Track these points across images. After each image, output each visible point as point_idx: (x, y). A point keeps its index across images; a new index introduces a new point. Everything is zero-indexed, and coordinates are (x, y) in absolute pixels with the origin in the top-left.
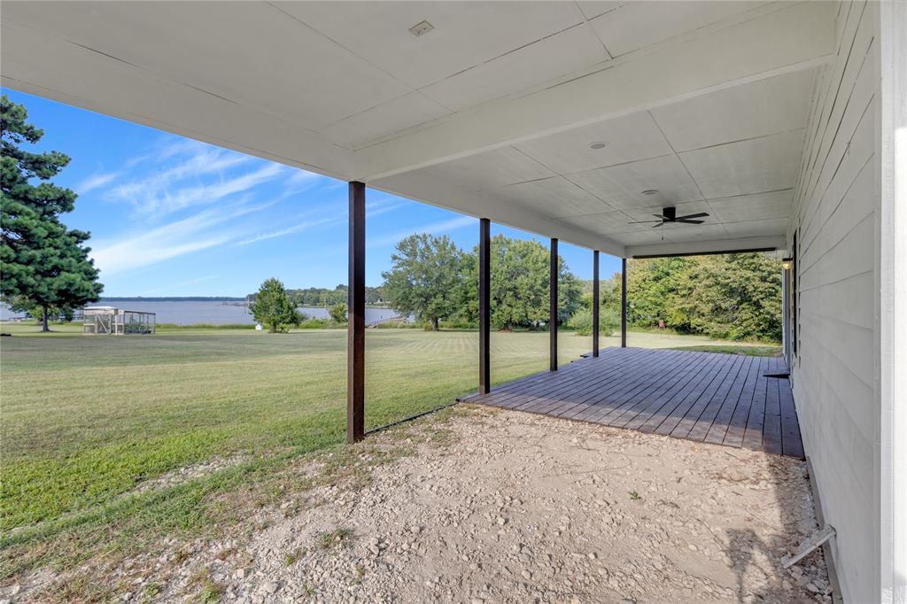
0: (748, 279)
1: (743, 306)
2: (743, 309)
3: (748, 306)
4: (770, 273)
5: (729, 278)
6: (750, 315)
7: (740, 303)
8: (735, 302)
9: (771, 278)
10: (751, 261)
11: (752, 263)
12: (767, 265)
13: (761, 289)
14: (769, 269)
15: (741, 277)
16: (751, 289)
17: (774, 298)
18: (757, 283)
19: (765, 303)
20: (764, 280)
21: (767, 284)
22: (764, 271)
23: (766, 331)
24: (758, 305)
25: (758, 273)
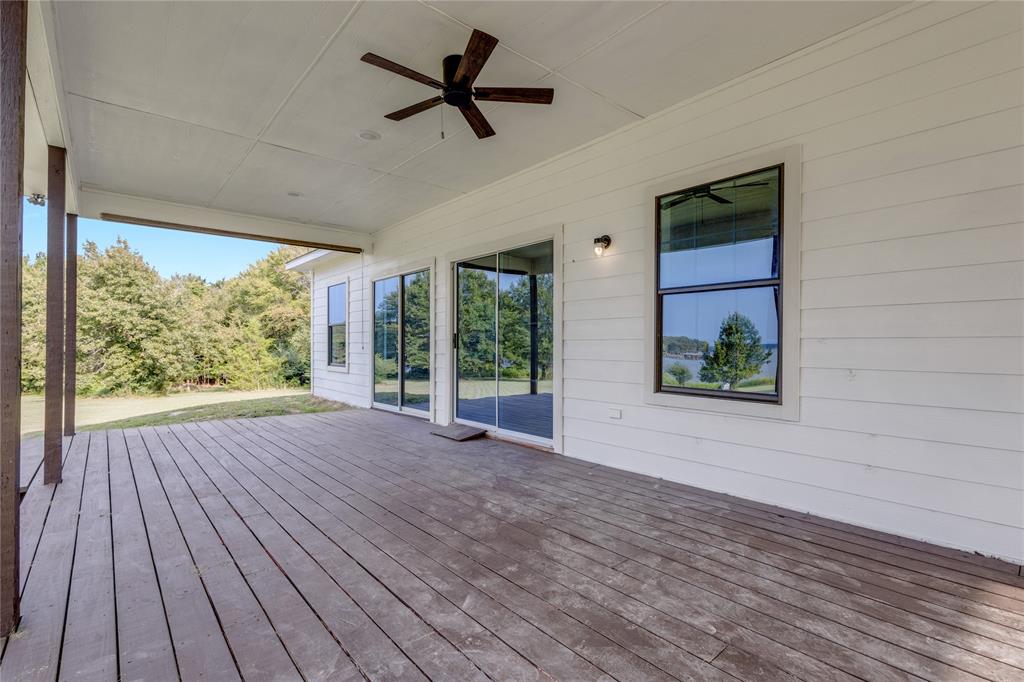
0: (123, 313)
1: (114, 348)
2: (114, 353)
3: (120, 350)
4: (153, 308)
5: (96, 310)
6: (122, 361)
7: (110, 344)
8: (103, 343)
9: (154, 313)
10: (127, 289)
11: (128, 293)
12: (149, 296)
13: (141, 327)
14: (153, 302)
15: (115, 310)
16: (128, 326)
17: (155, 338)
18: (136, 319)
19: (147, 344)
20: (144, 315)
21: (149, 322)
22: (145, 304)
23: (144, 381)
24: (135, 348)
25: (136, 306)
